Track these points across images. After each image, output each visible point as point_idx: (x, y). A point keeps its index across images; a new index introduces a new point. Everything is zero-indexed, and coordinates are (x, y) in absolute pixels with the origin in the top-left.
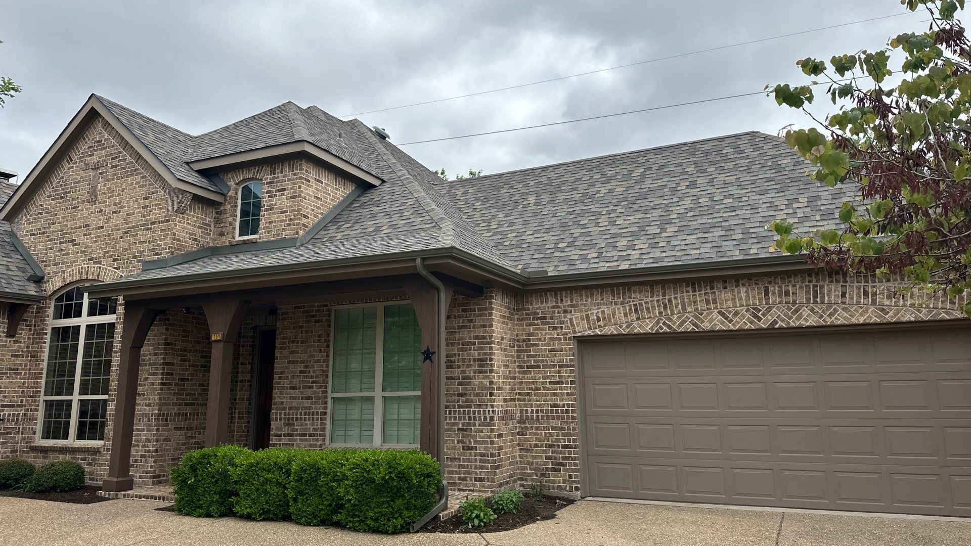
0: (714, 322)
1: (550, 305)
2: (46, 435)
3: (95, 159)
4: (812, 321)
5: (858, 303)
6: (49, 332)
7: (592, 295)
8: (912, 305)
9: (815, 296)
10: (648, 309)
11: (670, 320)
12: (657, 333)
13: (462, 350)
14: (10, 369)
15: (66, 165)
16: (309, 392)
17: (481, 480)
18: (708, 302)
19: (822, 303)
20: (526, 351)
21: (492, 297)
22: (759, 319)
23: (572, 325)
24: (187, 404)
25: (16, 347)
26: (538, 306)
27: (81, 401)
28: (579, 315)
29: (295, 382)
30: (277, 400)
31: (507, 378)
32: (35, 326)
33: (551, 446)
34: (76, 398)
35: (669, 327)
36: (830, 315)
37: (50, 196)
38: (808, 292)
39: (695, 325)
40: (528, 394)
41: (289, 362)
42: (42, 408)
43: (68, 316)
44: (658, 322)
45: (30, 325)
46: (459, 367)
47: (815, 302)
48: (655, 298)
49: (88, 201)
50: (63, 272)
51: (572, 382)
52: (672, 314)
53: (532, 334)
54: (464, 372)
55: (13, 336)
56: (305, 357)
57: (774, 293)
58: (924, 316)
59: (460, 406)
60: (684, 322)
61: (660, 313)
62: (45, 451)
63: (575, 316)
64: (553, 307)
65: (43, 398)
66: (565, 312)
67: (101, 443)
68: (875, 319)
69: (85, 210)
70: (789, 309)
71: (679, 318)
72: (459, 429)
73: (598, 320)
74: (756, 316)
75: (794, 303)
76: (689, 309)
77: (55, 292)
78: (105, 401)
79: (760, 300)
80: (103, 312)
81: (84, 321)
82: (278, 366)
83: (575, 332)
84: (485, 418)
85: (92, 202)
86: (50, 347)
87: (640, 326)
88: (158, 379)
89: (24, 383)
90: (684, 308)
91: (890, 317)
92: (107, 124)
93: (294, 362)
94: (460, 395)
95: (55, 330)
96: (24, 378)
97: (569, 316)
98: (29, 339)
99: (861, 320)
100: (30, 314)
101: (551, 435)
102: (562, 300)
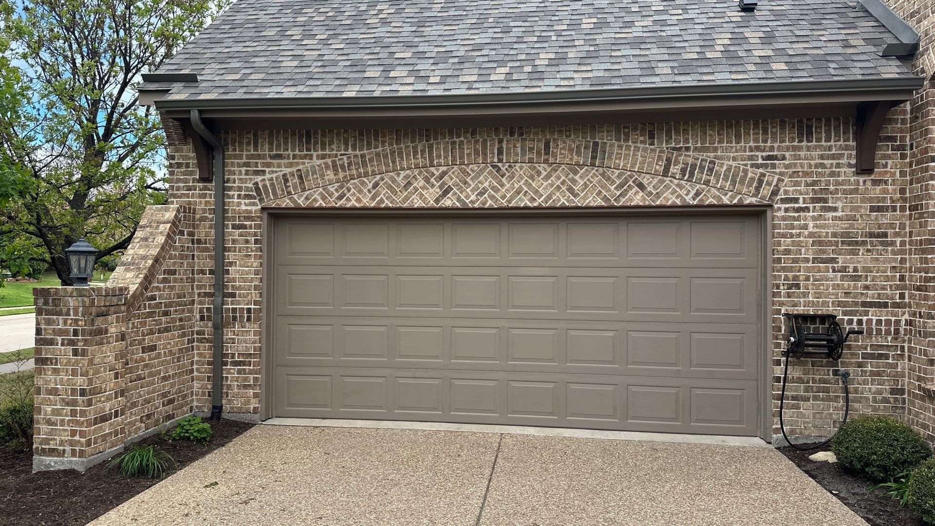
14: (871, 235)
25: (878, 191)
32: (911, 149)
45: (902, 148)
55: (870, 171)
89: (903, 261)
96: (902, 252)
98: (903, 174)
100: (899, 126)
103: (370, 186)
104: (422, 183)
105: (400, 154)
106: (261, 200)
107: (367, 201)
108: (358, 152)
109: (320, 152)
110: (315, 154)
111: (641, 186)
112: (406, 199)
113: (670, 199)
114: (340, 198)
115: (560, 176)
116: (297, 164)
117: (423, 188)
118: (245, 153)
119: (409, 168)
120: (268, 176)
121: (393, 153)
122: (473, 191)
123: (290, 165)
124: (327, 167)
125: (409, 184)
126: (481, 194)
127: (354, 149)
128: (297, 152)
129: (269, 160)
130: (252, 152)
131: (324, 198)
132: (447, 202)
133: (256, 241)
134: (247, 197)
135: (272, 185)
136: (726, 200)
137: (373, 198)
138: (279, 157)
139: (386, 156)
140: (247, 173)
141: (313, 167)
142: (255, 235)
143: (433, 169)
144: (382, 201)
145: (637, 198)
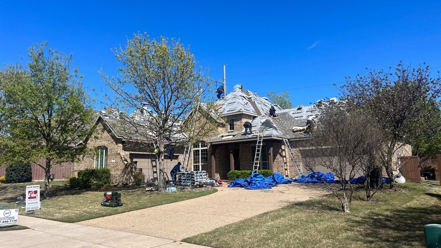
1: (294, 143)
7: (303, 141)
13: (277, 153)
16: (247, 162)
27: (201, 165)
28: (300, 145)
29: (244, 160)
30: (241, 163)
31: (286, 158)
33: (295, 171)
40: (291, 162)
42: (193, 166)
43: (196, 148)
51: (299, 159)
54: (277, 157)
56: (246, 155)
72: (277, 168)
73: (304, 146)
80: (204, 147)
81: (200, 149)
82: (240, 157)
84: (282, 166)
86: (193, 154)
93: (244, 156)
94: (277, 162)
95: (194, 151)
102: (297, 143)
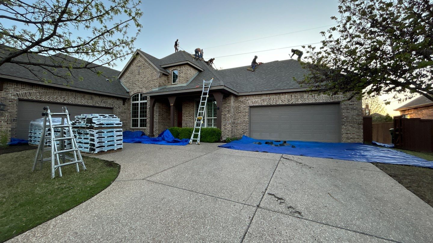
0: (280, 102)
1: (244, 99)
2: (133, 126)
3: (139, 65)
4: (301, 102)
5: (311, 98)
6: (132, 104)
7: (253, 97)
8: (322, 99)
9: (302, 97)
10: (265, 100)
11: (270, 102)
12: (267, 105)
13: (224, 108)
15: (132, 66)
16: (190, 118)
17: (228, 135)
18: (279, 98)
19: (303, 98)
20: (238, 109)
21: (231, 97)
22: (289, 102)
23: (249, 103)
24: (164, 120)
25: (125, 107)
26: (241, 99)
27: (140, 119)
28: (250, 101)
29: (187, 115)
30: (183, 119)
31: (234, 115)
33: (243, 129)
34: (139, 118)
35: (270, 104)
36: (305, 101)
37: (129, 73)
38: (300, 96)
39: (276, 103)
40: (238, 118)
41: (186, 111)
42: (131, 120)
43: (135, 101)
44: (268, 103)
45: (128, 103)
46: (223, 112)
47: (302, 98)
48: (267, 97)
49: (138, 75)
50: (134, 91)
51: (248, 116)
52: (271, 101)
53: (239, 105)
54: (225, 113)
55: (124, 105)
56: (189, 110)
57: (293, 96)
58: (324, 101)
59: (224, 120)
60: (273, 102)
61: (268, 101)
62: (133, 129)
63: (249, 101)
64: (245, 99)
65: (131, 118)
66: (247, 100)
67: (146, 128)
68: (314, 102)
69: (137, 77)
70: (296, 100)
71: (272, 102)
72: (224, 125)
73: (255, 102)
74: (288, 101)
75: (297, 98)
76: (274, 100)
77: (132, 95)
78: (146, 119)
79: (290, 98)
80: (144, 100)
81: (139, 102)
82: (183, 112)
83: (249, 105)
84: (229, 123)
85: (139, 74)
86: (132, 107)
87: (264, 104)
88: (158, 114)
90: (273, 100)
91: (317, 102)
92: (141, 56)
94: (224, 118)
95: (133, 104)
97: (248, 101)
98: (128, 106)
99: (311, 102)
100: (127, 100)
101: (243, 127)
102: (246, 98)
103: (48, 97)
104: (60, 98)
105: (55, 93)
106: (18, 97)
107: (47, 100)
108: (45, 91)
109: (35, 89)
110: (34, 90)
111: (98, 103)
112: (56, 100)
113: (102, 106)
114: (40, 98)
115: (86, 100)
116: (29, 91)
117: (60, 99)
118: (13, 86)
119: (57, 95)
120: (20, 92)
121: (53, 92)
122: (70, 101)
123: (27, 91)
124: (37, 92)
125: (57, 98)
126: (72, 101)
127: (44, 90)
128: (29, 88)
129: (21, 89)
130: (16, 87)
131: (36, 98)
132: (65, 102)
133: (16, 105)
134: (13, 96)
135: (22, 94)
136: (109, 106)
137: (49, 99)
138: (24, 89)
139: (52, 92)
140: (14, 91)
141: (33, 92)
142: (16, 103)
143: (62, 96)
144: (51, 100)
145: (97, 105)
